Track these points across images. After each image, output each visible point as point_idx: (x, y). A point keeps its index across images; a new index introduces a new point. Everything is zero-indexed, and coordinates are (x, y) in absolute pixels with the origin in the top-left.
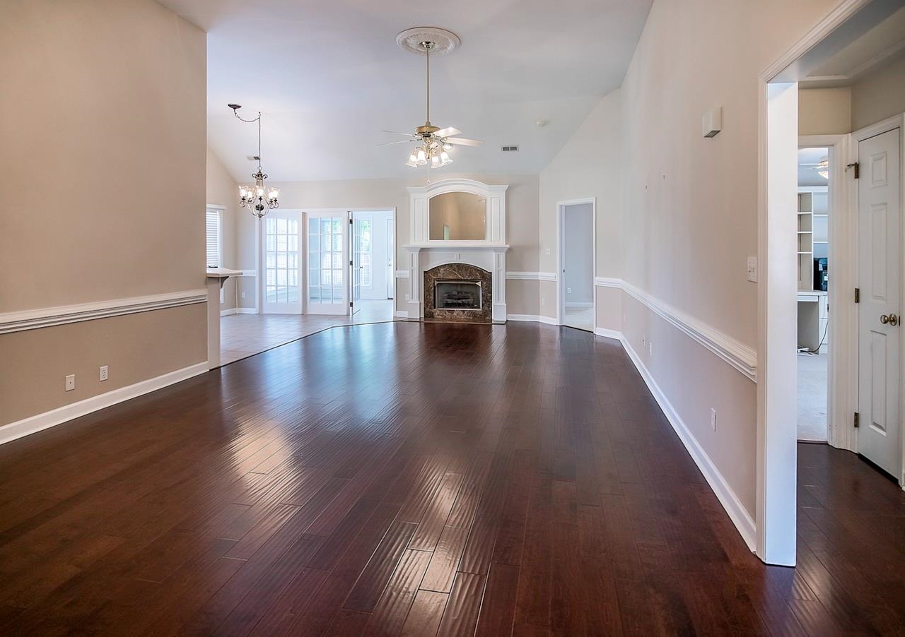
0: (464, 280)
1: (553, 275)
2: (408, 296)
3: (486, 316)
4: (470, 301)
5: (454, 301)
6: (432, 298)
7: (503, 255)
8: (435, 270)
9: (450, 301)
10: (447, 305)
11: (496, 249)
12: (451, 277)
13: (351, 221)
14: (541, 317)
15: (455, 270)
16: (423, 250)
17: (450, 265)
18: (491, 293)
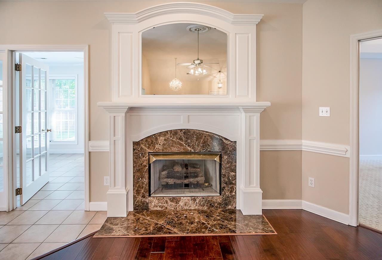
0: (195, 153)
1: (342, 147)
2: (107, 180)
3: (226, 204)
4: (201, 179)
5: (179, 182)
6: (146, 181)
7: (256, 118)
8: (151, 140)
9: (171, 181)
10: (167, 187)
11: (247, 109)
12: (175, 150)
13: (18, 67)
14: (303, 202)
15: (181, 139)
16: (131, 109)
17: (175, 133)
18: (234, 171)
